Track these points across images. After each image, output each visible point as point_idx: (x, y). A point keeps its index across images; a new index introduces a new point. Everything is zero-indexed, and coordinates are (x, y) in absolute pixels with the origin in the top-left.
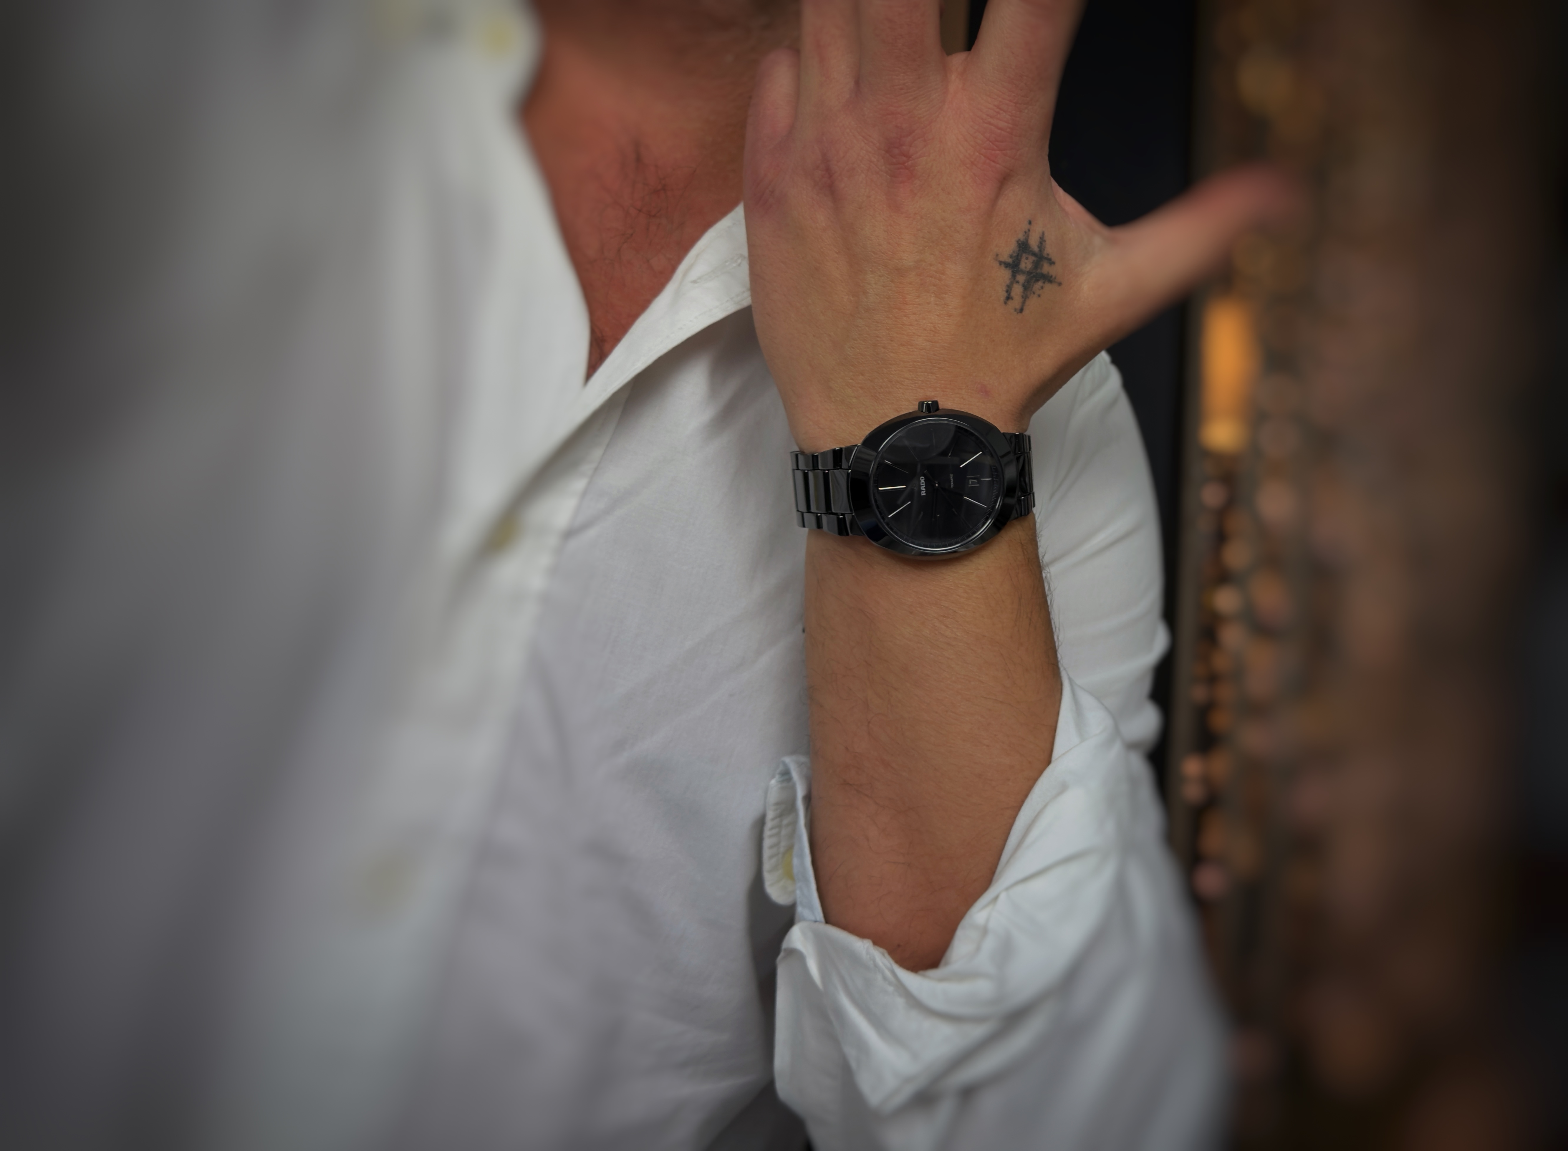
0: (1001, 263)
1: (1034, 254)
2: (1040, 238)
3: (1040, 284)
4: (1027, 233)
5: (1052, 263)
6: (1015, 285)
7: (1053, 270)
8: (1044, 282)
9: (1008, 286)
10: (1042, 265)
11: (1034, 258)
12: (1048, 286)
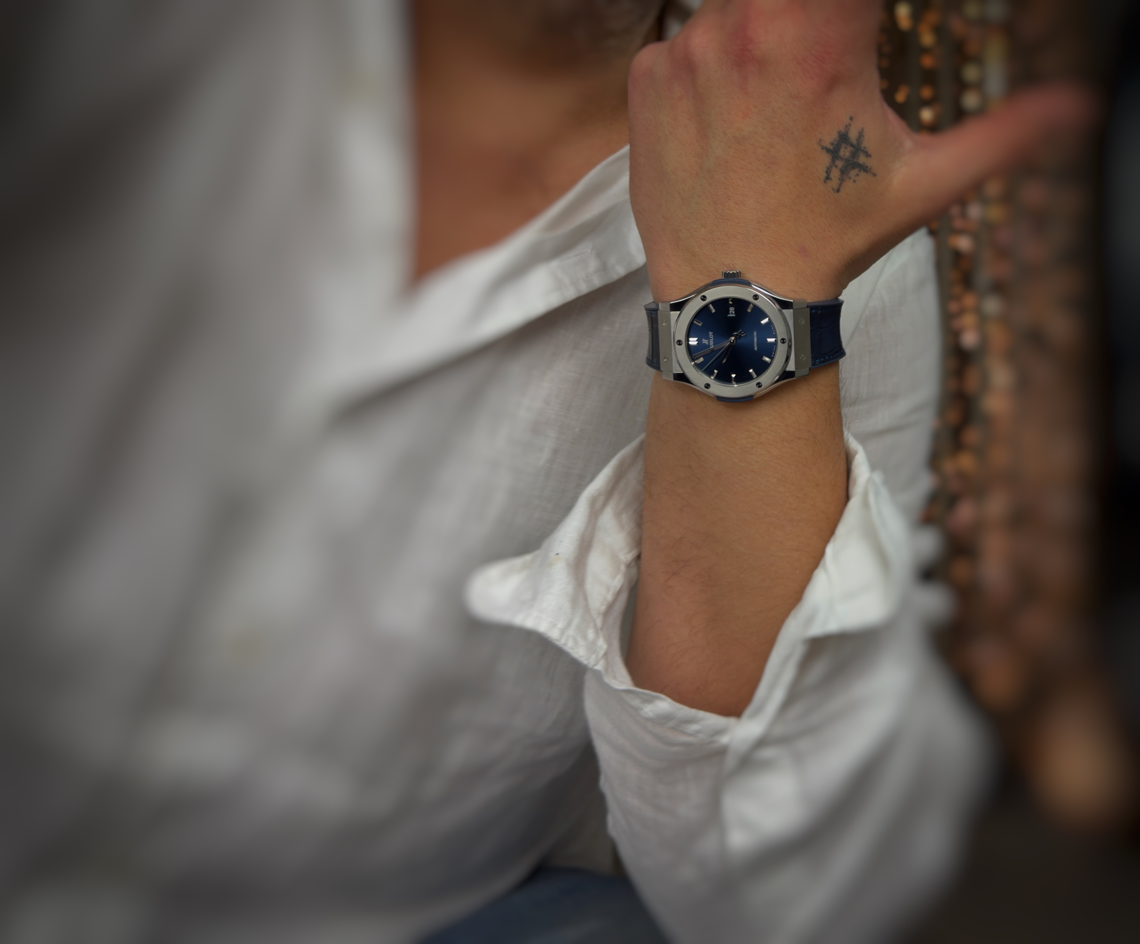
0: (823, 148)
1: (852, 145)
2: (860, 133)
3: (856, 171)
4: (848, 127)
5: (868, 155)
6: (834, 169)
7: (868, 162)
8: (860, 171)
9: (828, 168)
10: (859, 156)
11: (852, 148)
12: (862, 175)
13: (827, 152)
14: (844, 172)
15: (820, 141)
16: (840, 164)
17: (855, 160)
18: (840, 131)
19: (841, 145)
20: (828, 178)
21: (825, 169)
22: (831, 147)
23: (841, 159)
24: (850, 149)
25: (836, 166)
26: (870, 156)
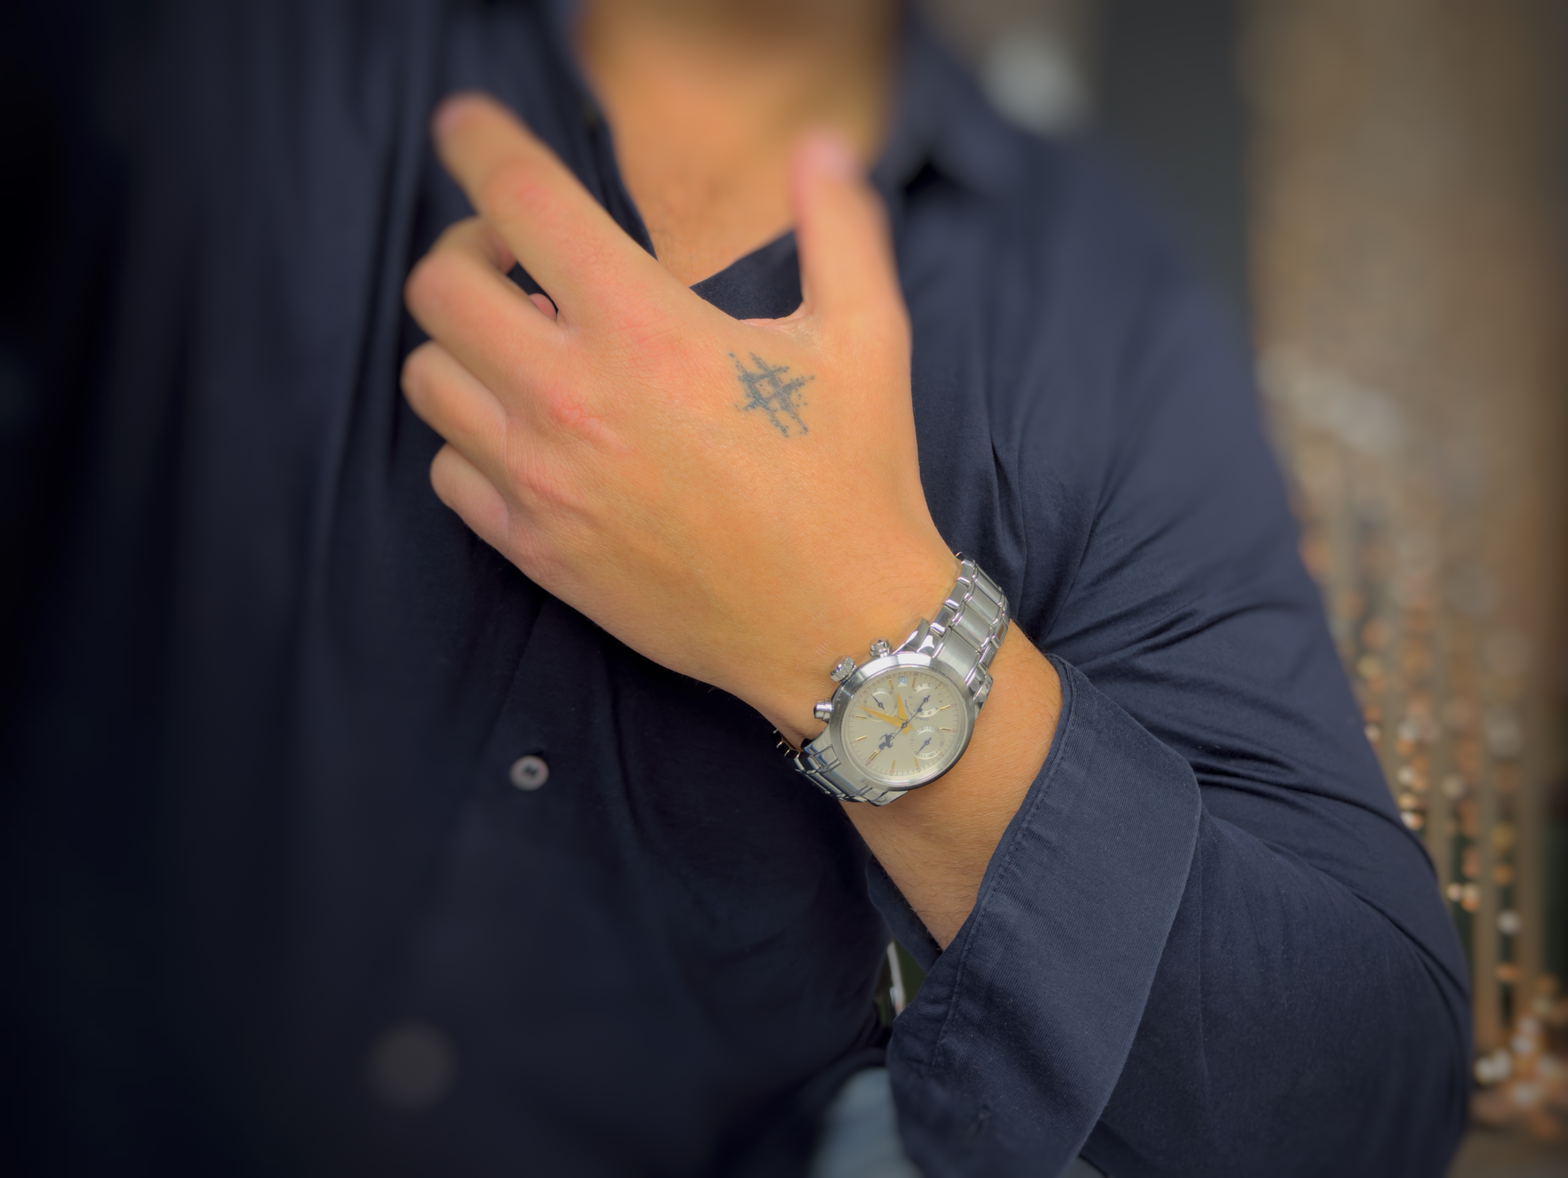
0: (746, 409)
1: (762, 377)
2: (753, 359)
3: (794, 396)
5: (785, 369)
6: (777, 415)
7: (793, 375)
8: (797, 390)
9: (772, 421)
10: (779, 378)
11: (766, 379)
12: (802, 390)
13: (754, 407)
14: (787, 406)
15: (736, 406)
16: (775, 404)
17: (782, 385)
18: (739, 377)
19: (756, 388)
20: (784, 431)
21: (772, 425)
22: (751, 400)
23: (771, 399)
24: (765, 382)
25: (775, 411)
26: (787, 368)
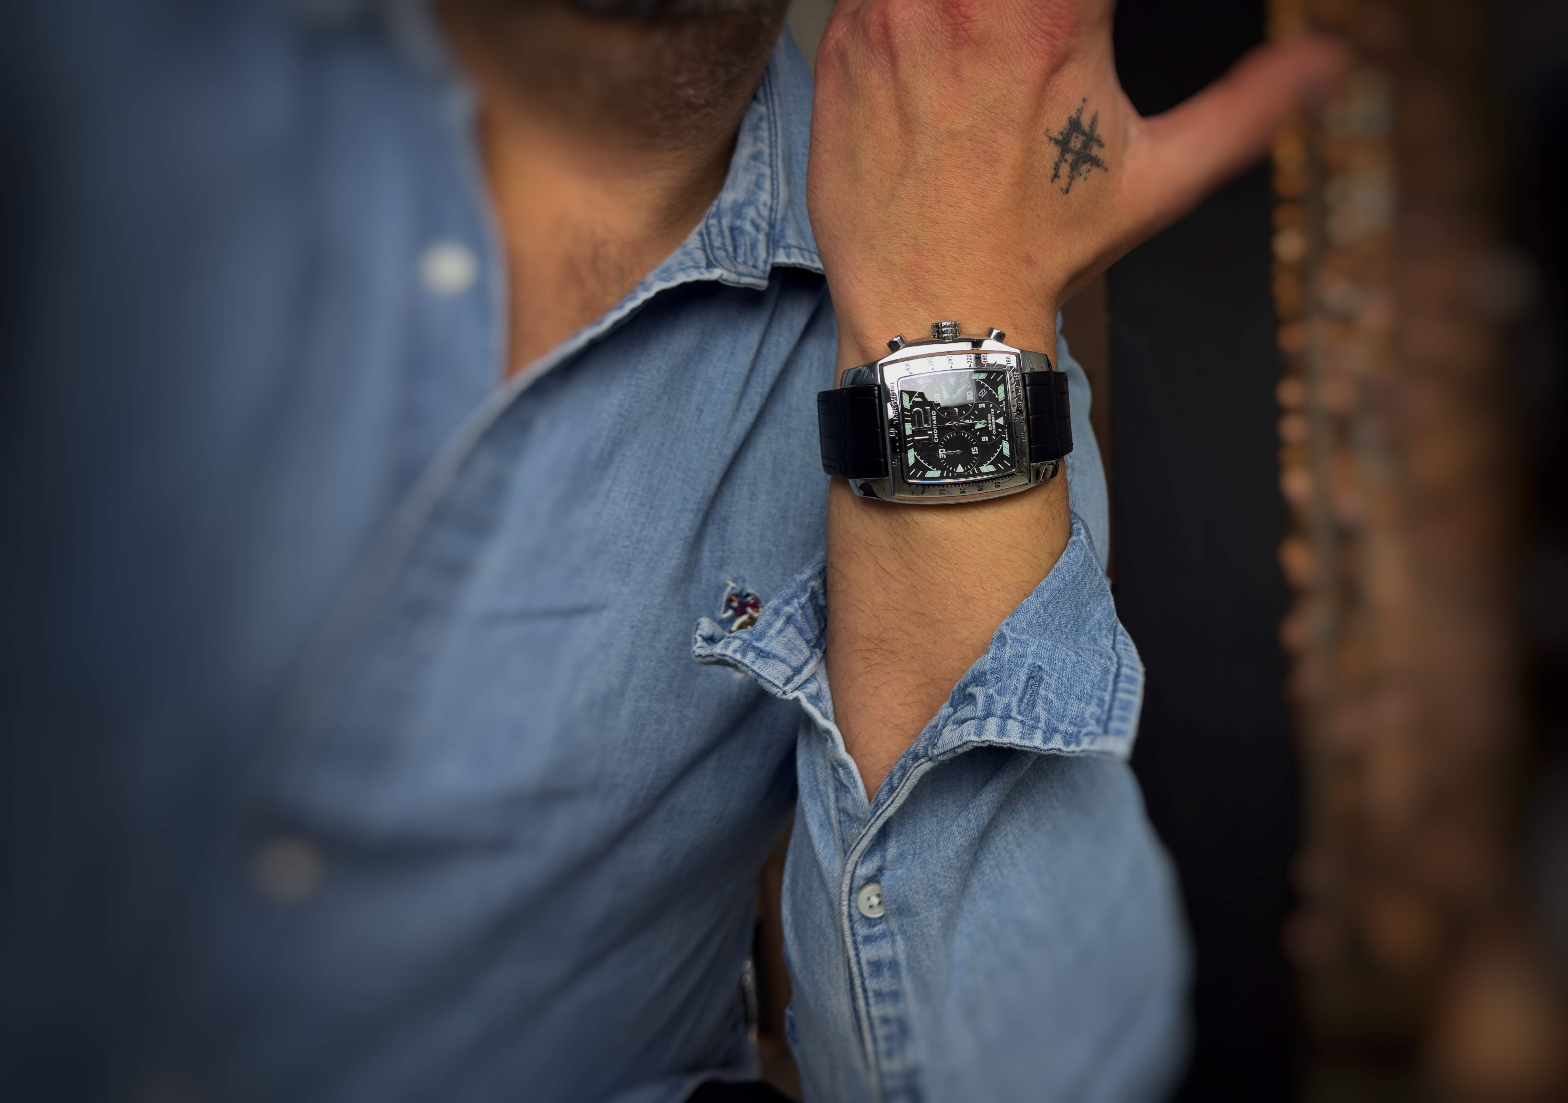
0: (1051, 139)
1: (1084, 134)
2: (1093, 118)
3: (1087, 166)
4: (1080, 111)
5: (1101, 145)
6: (1063, 164)
7: (1101, 154)
8: (1092, 165)
9: (1056, 164)
10: (1092, 146)
11: (1084, 138)
12: (1095, 170)
13: (1056, 144)
14: (1074, 167)
15: (1048, 130)
16: (1069, 157)
17: (1088, 152)
18: (1071, 117)
19: (1072, 134)
20: (1056, 176)
21: (1053, 166)
22: (1060, 137)
23: (1072, 151)
24: (1082, 138)
25: (1066, 161)
26: (1104, 146)
